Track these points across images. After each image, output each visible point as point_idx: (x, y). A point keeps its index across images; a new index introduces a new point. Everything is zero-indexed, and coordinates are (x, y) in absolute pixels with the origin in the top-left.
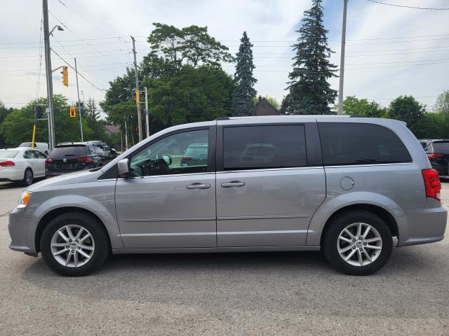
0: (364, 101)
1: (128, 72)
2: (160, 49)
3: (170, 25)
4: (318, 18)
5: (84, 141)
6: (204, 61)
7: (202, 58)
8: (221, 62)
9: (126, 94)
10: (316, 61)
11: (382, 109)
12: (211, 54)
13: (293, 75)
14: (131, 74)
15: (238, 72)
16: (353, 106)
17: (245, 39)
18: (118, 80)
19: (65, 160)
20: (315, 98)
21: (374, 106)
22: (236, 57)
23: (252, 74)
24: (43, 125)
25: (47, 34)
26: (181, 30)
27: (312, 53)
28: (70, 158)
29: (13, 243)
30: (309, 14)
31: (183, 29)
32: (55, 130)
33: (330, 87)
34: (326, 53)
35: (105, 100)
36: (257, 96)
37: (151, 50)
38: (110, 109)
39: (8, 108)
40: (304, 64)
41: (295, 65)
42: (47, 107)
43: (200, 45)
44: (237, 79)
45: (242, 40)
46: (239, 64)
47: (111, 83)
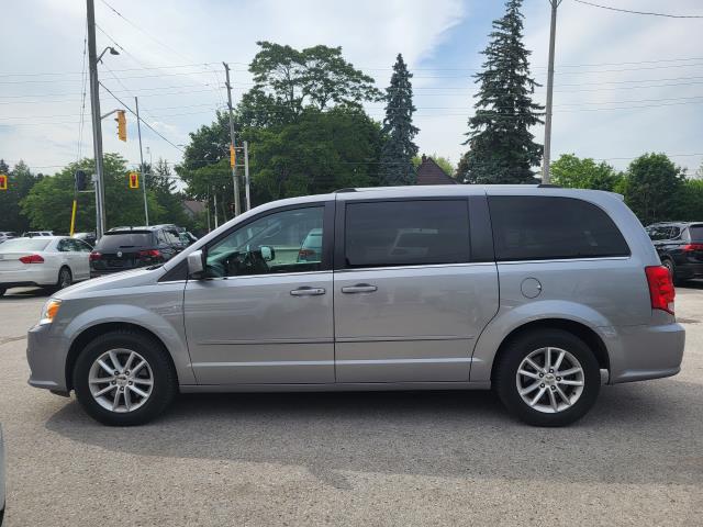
0: (588, 162)
1: (219, 118)
2: (267, 82)
3: (283, 45)
4: (516, 32)
5: (150, 225)
6: (337, 100)
7: (334, 96)
8: (362, 102)
9: (216, 152)
10: (511, 99)
11: (617, 173)
12: (347, 90)
13: (475, 122)
14: (224, 121)
15: (389, 118)
16: (571, 170)
17: (400, 65)
18: (203, 130)
19: (120, 254)
20: (510, 157)
21: (604, 169)
22: (386, 93)
23: (410, 120)
24: (87, 201)
25: (94, 60)
26: (300, 51)
27: (506, 87)
28: (126, 250)
29: (34, 377)
30: (500, 26)
31: (304, 51)
32: (106, 208)
33: (534, 141)
34: (527, 86)
35: (183, 161)
36: (420, 155)
37: (255, 84)
38: (192, 176)
39: (36, 175)
40: (492, 104)
41: (478, 105)
42: (94, 172)
43: (331, 76)
44: (388, 128)
45: (396, 67)
46: (390, 105)
47: (192, 135)
